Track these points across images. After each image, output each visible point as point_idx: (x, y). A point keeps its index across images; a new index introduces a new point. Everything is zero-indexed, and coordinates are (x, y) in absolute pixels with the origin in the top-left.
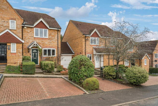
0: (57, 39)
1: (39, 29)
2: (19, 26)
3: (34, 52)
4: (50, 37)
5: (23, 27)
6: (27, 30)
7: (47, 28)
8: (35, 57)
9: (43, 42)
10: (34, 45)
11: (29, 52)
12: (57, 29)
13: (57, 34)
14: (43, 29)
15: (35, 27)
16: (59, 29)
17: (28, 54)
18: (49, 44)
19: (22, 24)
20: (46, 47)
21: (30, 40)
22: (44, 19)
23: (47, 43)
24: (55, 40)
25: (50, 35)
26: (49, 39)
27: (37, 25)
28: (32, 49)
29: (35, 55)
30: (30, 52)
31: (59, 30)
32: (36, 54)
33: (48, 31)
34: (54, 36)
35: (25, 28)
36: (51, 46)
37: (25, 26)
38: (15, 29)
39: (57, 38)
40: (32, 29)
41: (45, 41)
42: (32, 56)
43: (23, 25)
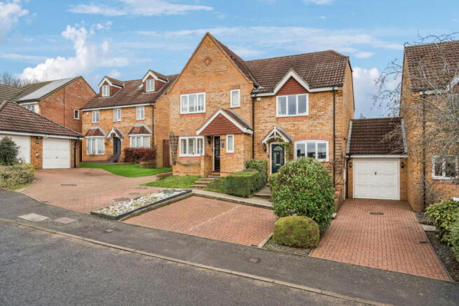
0: (332, 116)
1: (287, 96)
2: (245, 98)
3: (276, 151)
4: (314, 111)
5: (254, 99)
6: (261, 104)
7: (306, 91)
8: (278, 162)
9: (296, 127)
10: (273, 134)
11: (265, 150)
12: (331, 89)
13: (332, 103)
14: (297, 96)
15: (278, 93)
16: (336, 88)
17: (265, 156)
18: (311, 131)
19: (252, 93)
20: (304, 138)
21: (268, 124)
22: (297, 71)
23: (304, 128)
24: (326, 117)
25: (312, 107)
26: (310, 117)
27: (283, 87)
28: (273, 145)
29: (278, 157)
30: (268, 151)
31: (337, 91)
32: (281, 154)
33: (309, 97)
34: (324, 108)
35: (259, 99)
36: (315, 134)
37: (258, 95)
38: (239, 106)
39: (332, 112)
40: (273, 99)
41: (300, 123)
42: (273, 159)
43: (253, 96)
